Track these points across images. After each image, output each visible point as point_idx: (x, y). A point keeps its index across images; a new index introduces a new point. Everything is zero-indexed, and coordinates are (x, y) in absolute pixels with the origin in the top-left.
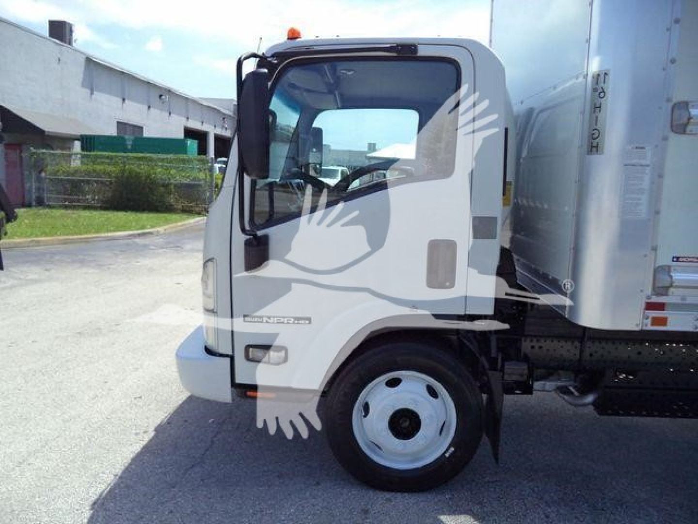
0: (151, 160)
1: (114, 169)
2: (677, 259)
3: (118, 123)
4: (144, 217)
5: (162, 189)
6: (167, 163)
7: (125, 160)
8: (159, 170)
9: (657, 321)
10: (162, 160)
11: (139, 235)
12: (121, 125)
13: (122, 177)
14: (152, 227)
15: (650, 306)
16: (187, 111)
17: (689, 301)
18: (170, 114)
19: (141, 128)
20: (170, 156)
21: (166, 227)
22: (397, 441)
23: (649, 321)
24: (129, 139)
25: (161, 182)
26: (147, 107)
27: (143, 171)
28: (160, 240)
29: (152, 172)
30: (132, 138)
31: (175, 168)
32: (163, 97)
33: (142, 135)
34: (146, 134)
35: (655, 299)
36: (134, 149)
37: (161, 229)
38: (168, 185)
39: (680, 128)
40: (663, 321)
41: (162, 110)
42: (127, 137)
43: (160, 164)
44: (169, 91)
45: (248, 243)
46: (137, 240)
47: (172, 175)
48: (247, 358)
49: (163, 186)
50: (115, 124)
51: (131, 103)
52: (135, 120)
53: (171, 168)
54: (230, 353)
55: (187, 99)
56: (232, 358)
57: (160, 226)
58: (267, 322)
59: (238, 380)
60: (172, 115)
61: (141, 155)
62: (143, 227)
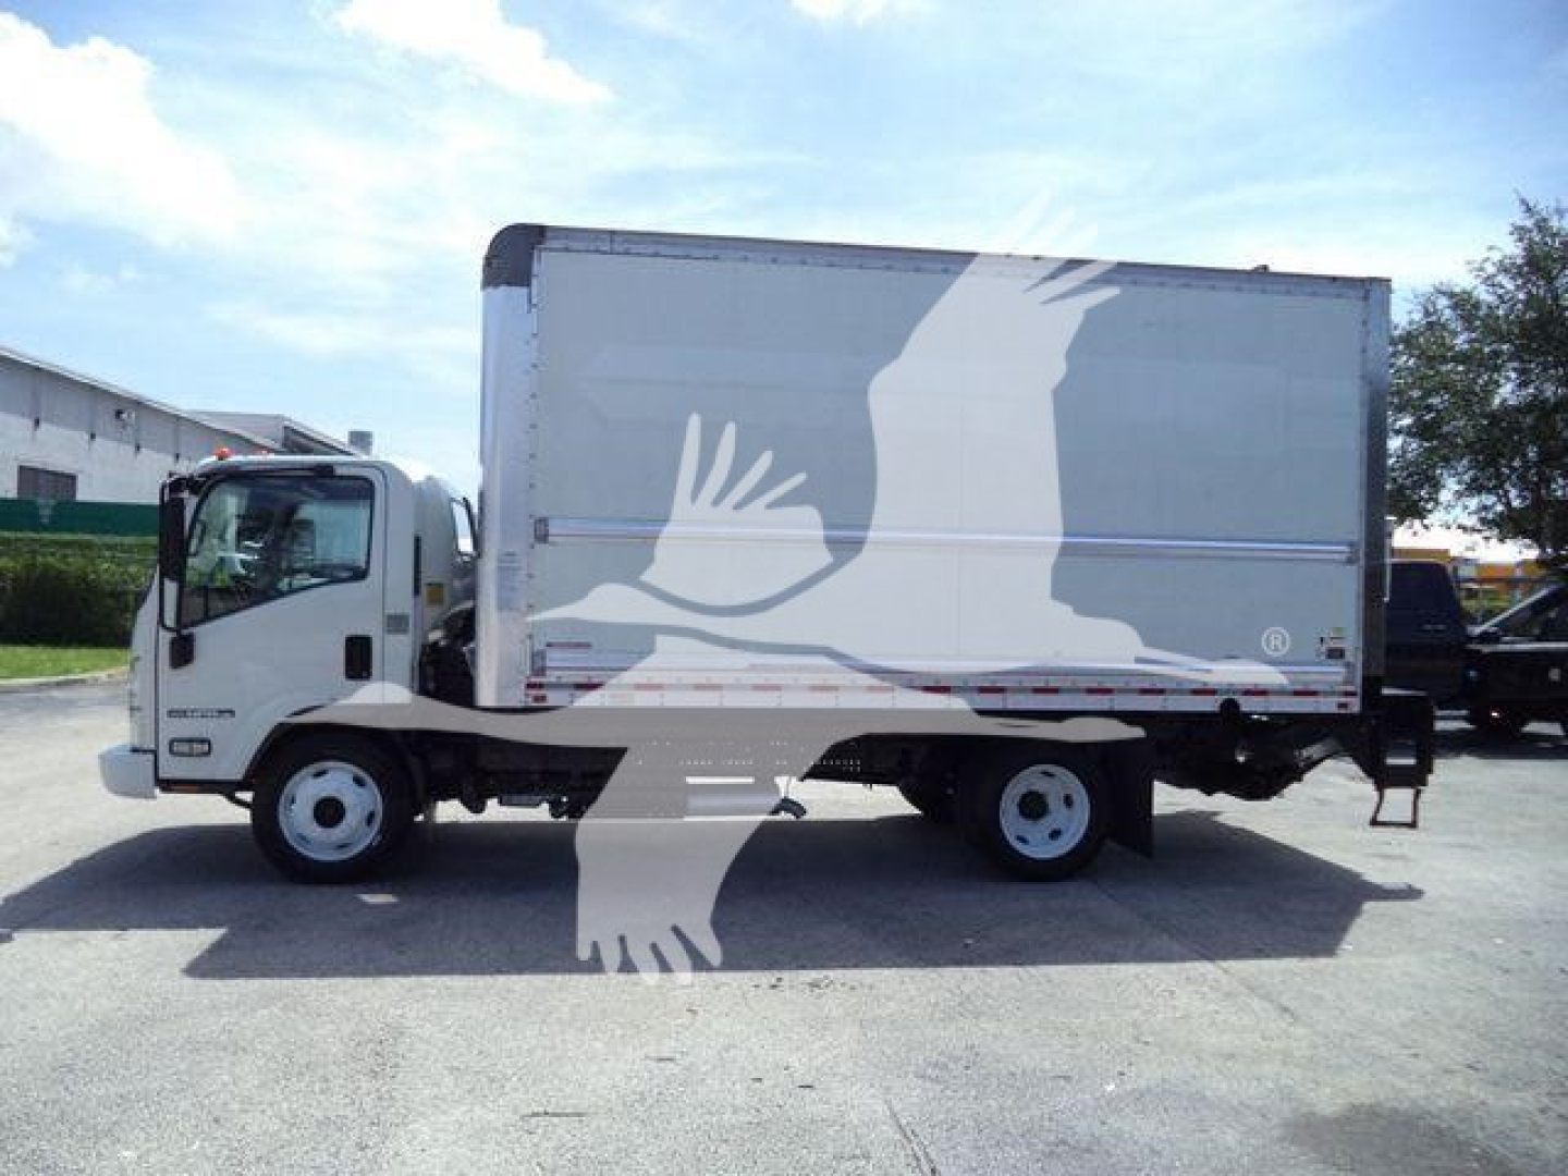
0: (89, 545)
1: (11, 564)
2: (549, 645)
3: (22, 469)
4: (70, 654)
5: (110, 602)
6: (124, 552)
7: (37, 547)
8: (106, 566)
9: (537, 699)
10: (110, 547)
11: (59, 685)
12: (27, 474)
13: (28, 579)
14: (85, 670)
15: (530, 686)
16: (177, 443)
17: (564, 680)
18: (138, 448)
19: (72, 478)
20: (129, 540)
21: (112, 671)
22: (319, 829)
23: (530, 699)
24: (45, 505)
25: (108, 588)
26: (87, 437)
27: (72, 569)
28: (99, 693)
29: (90, 569)
30: (52, 502)
31: (137, 562)
32: (124, 416)
33: (74, 495)
34: (84, 494)
35: (534, 680)
36: (56, 525)
37: (102, 675)
38: (124, 593)
39: (543, 538)
40: (543, 698)
41: (120, 440)
42: (41, 501)
43: (107, 554)
44: (139, 404)
45: (173, 642)
46: (56, 693)
47: (130, 575)
48: (171, 751)
49: (112, 595)
50: (16, 470)
51: (54, 429)
52: (60, 462)
53: (128, 563)
54: (152, 746)
55: (178, 418)
56: (155, 753)
57: (102, 669)
58: (192, 716)
59: (163, 775)
60: (143, 450)
61: (67, 537)
62: (67, 671)
